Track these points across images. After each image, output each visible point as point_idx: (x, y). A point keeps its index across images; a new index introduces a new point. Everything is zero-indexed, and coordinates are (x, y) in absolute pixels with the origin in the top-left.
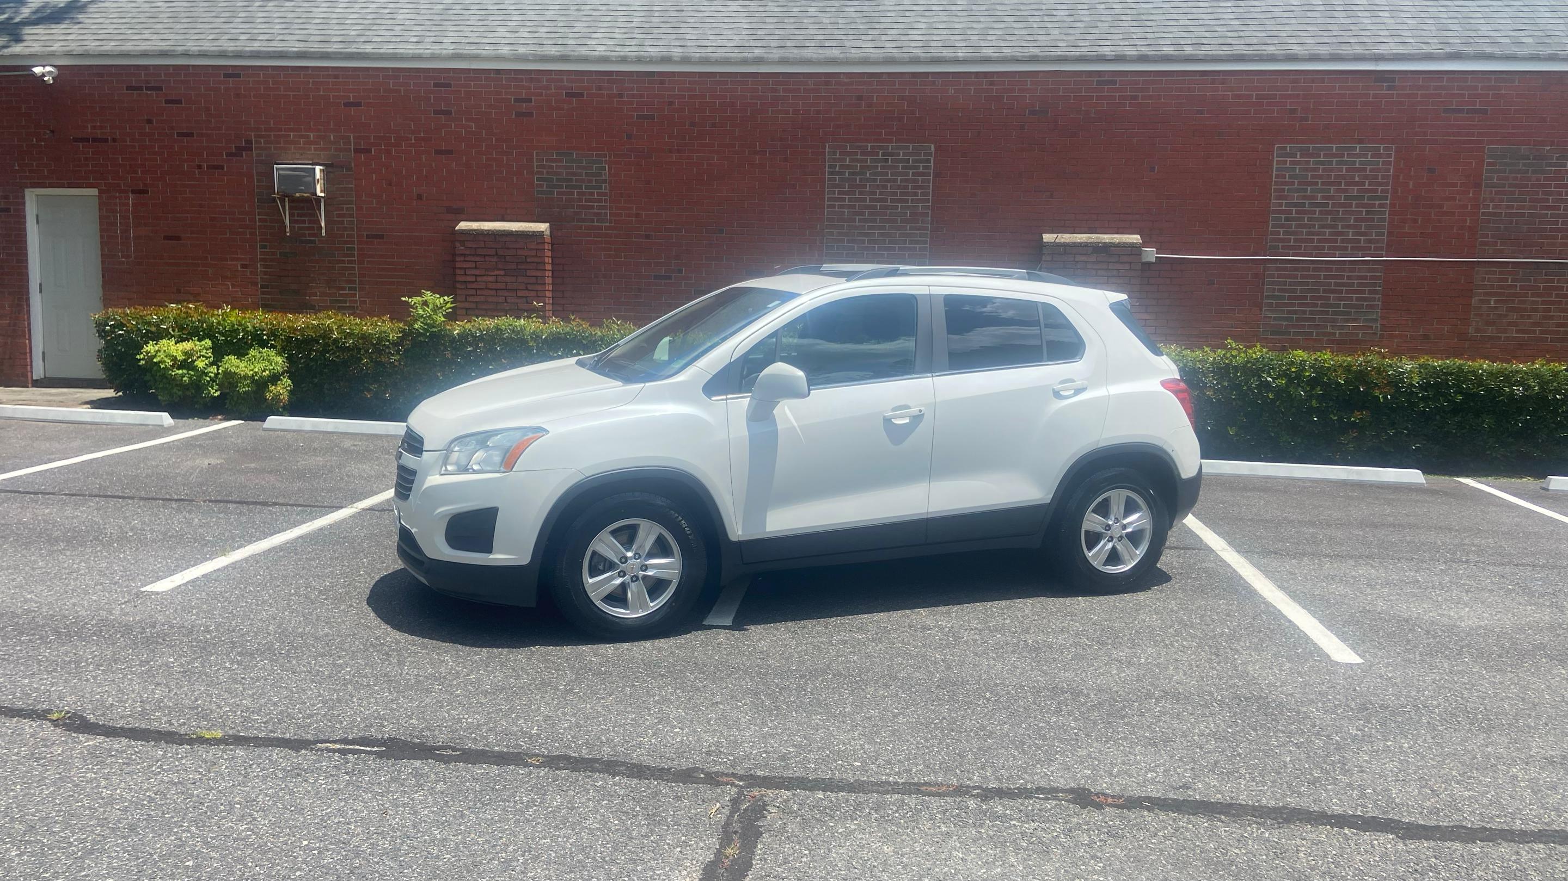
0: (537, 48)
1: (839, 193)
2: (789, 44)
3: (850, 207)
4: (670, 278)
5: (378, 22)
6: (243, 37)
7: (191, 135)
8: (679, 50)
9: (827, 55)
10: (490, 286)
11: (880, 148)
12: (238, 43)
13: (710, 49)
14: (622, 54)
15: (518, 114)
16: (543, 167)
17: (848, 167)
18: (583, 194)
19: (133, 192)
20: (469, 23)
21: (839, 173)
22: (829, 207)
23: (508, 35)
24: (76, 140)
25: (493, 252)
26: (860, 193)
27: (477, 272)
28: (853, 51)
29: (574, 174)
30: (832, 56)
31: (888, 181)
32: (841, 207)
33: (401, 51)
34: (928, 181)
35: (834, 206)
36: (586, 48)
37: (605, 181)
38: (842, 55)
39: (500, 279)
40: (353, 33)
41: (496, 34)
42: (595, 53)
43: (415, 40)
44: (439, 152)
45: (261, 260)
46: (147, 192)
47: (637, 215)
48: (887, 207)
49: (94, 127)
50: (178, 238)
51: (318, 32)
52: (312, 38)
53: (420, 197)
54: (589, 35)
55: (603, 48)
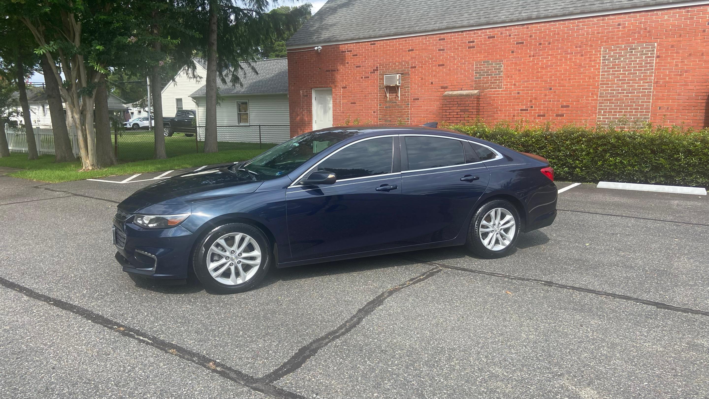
0: (478, 20)
1: (607, 68)
2: (587, 4)
3: (612, 74)
4: (527, 110)
5: (423, 17)
6: (377, 30)
7: (360, 67)
8: (536, 13)
9: (604, 7)
10: (455, 116)
11: (629, 46)
12: (375, 32)
13: (550, 11)
14: (511, 18)
15: (469, 48)
16: (478, 68)
17: (612, 56)
18: (493, 77)
19: (343, 88)
20: (454, 13)
21: (607, 60)
22: (602, 75)
23: (468, 16)
24: (327, 71)
25: (456, 103)
26: (618, 68)
27: (450, 111)
28: (617, 3)
29: (489, 70)
30: (606, 7)
31: (633, 61)
32: (608, 75)
33: (428, 28)
34: (653, 60)
35: (604, 75)
36: (497, 17)
37: (502, 72)
38: (611, 6)
39: (458, 113)
40: (413, 23)
41: (464, 17)
42: (500, 19)
43: (433, 23)
44: (439, 65)
45: (380, 110)
46: (346, 88)
47: (515, 85)
48: (631, 73)
49: (332, 66)
50: (355, 103)
51: (401, 25)
52: (399, 27)
53: (432, 83)
54: (499, 12)
55: (504, 17)
